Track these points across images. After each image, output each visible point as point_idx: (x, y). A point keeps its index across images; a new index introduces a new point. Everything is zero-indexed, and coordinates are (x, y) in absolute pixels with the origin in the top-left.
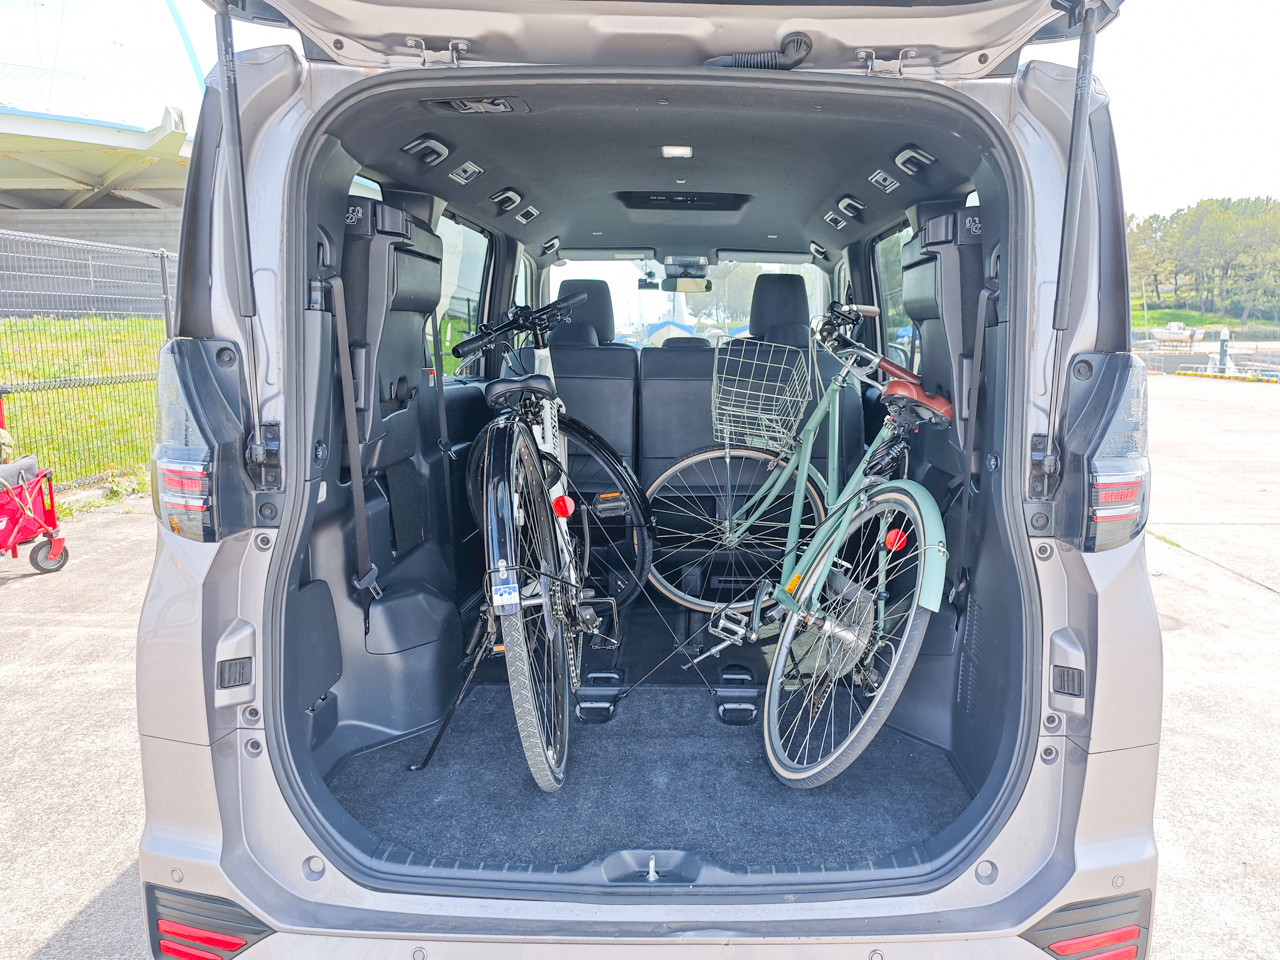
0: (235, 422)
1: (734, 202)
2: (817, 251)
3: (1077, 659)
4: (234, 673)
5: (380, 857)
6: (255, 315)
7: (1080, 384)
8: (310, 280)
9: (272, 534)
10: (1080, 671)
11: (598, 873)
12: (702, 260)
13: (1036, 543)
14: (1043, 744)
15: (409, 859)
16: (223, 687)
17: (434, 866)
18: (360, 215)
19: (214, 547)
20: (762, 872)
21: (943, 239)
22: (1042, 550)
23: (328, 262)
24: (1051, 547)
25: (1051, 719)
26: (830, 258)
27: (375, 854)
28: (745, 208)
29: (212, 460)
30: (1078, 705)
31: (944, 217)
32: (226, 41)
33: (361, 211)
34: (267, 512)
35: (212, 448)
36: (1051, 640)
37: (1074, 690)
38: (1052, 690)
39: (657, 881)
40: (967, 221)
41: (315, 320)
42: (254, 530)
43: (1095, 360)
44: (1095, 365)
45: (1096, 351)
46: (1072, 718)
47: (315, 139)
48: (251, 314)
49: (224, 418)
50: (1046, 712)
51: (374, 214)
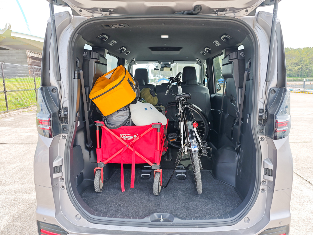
0: (57, 107)
1: (178, 49)
2: (198, 60)
3: (271, 167)
4: (58, 169)
5: (94, 215)
6: (61, 80)
7: (272, 95)
8: (74, 71)
9: (66, 135)
10: (272, 170)
11: (148, 219)
12: (170, 63)
13: (260, 137)
14: (261, 188)
15: (101, 215)
16: (55, 173)
17: (108, 217)
18: (87, 54)
19: (52, 139)
20: (189, 220)
21: (234, 58)
23: (79, 66)
24: (264, 138)
25: (263, 182)
26: (201, 62)
27: (93, 214)
28: (181, 50)
29: (51, 117)
30: (271, 178)
31: (234, 52)
32: (52, 10)
33: (87, 53)
34: (65, 129)
35: (51, 114)
36: (264, 162)
37: (270, 174)
38: (264, 174)
39: (163, 221)
40: (241, 53)
41: (76, 81)
42: (62, 134)
43: (276, 89)
44: (276, 91)
45: (277, 87)
46: (269, 181)
47: (75, 35)
48: (60, 80)
49: (54, 106)
50: (262, 180)
51: (90, 54)
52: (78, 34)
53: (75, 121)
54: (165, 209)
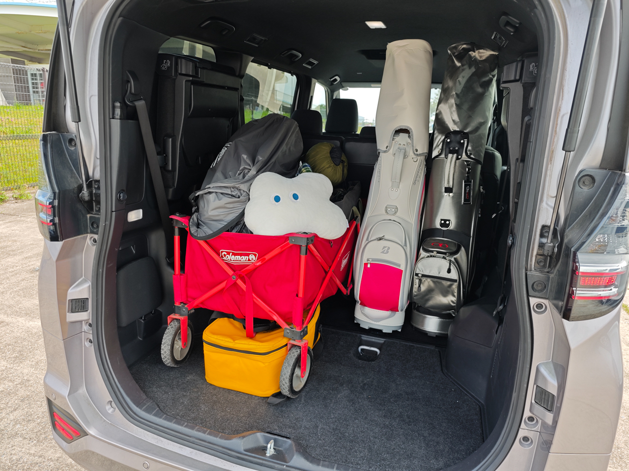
0: (77, 178)
3: (552, 387)
4: (79, 305)
5: (141, 408)
7: (585, 190)
10: (554, 396)
11: (239, 444)
13: (534, 301)
14: (522, 434)
15: (154, 412)
16: (72, 312)
17: (163, 419)
18: (169, 64)
19: (59, 245)
20: (328, 467)
21: (512, 78)
22: (539, 306)
24: (546, 307)
25: (531, 419)
27: (138, 405)
29: (54, 199)
30: (549, 417)
31: (515, 64)
33: (169, 63)
34: (95, 226)
35: (54, 193)
36: (538, 370)
37: (547, 406)
38: (533, 401)
39: (272, 457)
40: (531, 66)
42: (89, 235)
43: (599, 175)
44: (597, 179)
45: (601, 167)
46: (544, 424)
48: (78, 121)
49: (69, 176)
50: (527, 414)
51: (177, 64)
52: (121, 18)
53: (114, 210)
54: (290, 427)
